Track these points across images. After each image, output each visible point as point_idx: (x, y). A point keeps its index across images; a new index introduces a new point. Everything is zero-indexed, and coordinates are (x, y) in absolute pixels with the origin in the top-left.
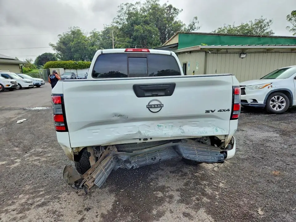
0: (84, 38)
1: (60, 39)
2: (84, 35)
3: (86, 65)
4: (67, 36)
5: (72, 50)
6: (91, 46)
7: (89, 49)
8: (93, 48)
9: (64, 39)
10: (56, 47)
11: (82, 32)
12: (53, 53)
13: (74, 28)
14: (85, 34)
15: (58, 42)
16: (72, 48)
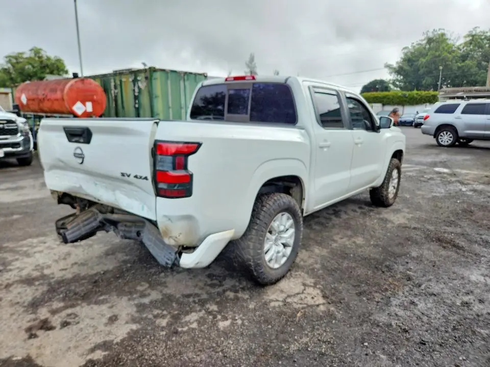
0: (449, 48)
1: (406, 54)
2: (449, 42)
3: (423, 98)
4: (418, 48)
5: (421, 71)
6: (461, 61)
7: (455, 68)
8: (463, 64)
9: (412, 53)
10: (395, 68)
11: (448, 36)
12: (388, 79)
13: (433, 32)
14: (453, 40)
15: (399, 60)
16: (422, 67)
